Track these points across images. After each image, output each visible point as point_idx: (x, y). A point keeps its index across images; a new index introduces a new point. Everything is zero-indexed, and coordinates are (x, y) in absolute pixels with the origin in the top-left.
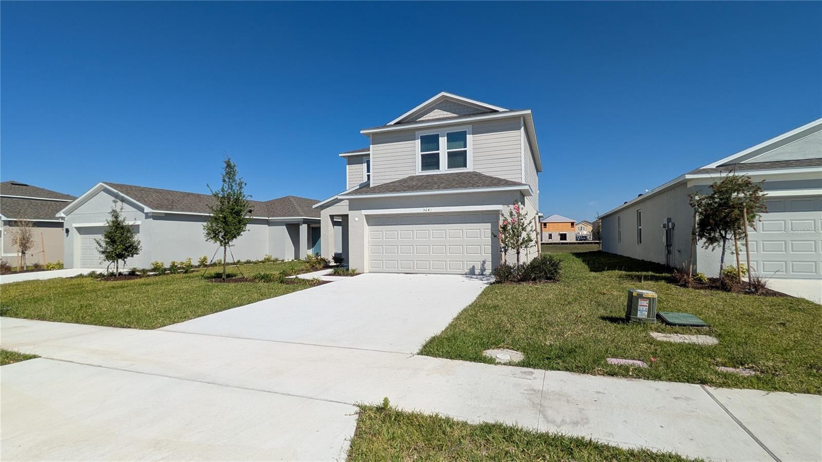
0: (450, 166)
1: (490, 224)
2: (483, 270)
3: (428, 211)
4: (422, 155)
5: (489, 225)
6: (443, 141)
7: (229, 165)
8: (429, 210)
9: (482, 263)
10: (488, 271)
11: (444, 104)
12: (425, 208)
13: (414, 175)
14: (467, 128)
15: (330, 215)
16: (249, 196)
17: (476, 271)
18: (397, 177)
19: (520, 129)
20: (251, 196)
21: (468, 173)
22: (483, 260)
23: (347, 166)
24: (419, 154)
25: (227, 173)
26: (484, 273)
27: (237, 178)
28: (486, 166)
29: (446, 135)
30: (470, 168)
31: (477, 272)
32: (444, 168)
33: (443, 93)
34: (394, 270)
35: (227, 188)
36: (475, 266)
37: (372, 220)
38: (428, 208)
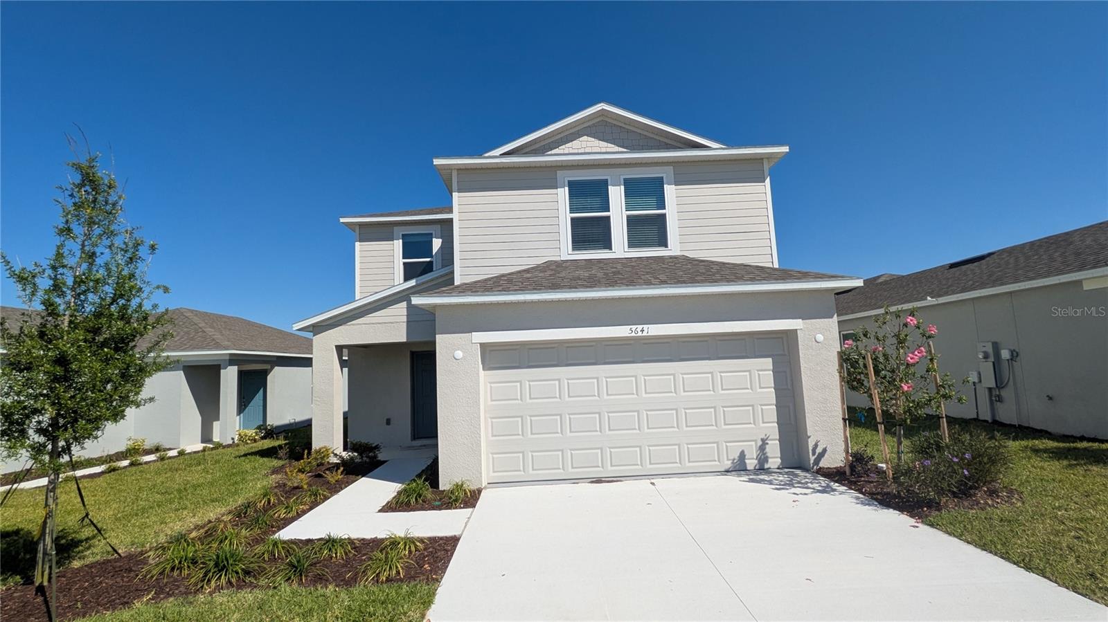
0: (633, 242)
1: (770, 360)
2: (763, 459)
3: (640, 334)
4: (572, 219)
5: (768, 362)
6: (616, 194)
7: (88, 179)
8: (642, 331)
9: (760, 443)
10: (774, 461)
11: (602, 129)
12: (634, 327)
13: (558, 259)
14: (665, 173)
15: (336, 346)
16: (158, 287)
17: (747, 461)
18: (521, 261)
19: (764, 182)
20: (166, 290)
21: (671, 257)
22: (763, 436)
23: (357, 244)
24: (565, 217)
25: (78, 206)
26: (766, 466)
27: (123, 222)
28: (706, 246)
29: (622, 182)
30: (674, 248)
31: (751, 463)
32: (620, 247)
33: (602, 106)
34: (559, 474)
35: (78, 254)
36: (746, 453)
37: (495, 357)
38: (640, 327)
